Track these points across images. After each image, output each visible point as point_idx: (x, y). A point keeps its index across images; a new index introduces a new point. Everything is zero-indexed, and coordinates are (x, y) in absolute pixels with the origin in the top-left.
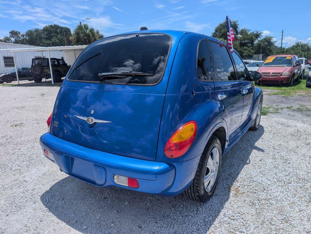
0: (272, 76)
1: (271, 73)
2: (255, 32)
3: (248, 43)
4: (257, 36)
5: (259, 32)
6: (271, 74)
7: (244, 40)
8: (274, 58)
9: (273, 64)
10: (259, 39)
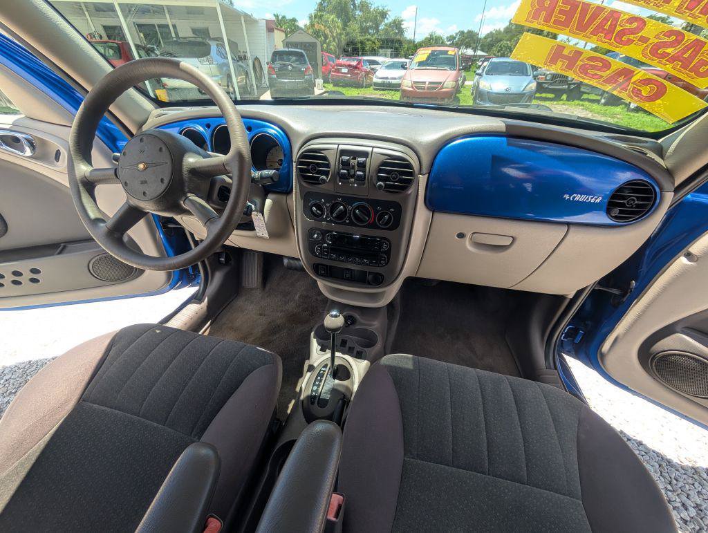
0: (429, 88)
1: (427, 83)
2: (381, 8)
3: (371, 27)
4: (383, 15)
5: (386, 9)
6: (427, 85)
7: (365, 22)
8: (430, 52)
9: (428, 65)
10: (386, 21)
